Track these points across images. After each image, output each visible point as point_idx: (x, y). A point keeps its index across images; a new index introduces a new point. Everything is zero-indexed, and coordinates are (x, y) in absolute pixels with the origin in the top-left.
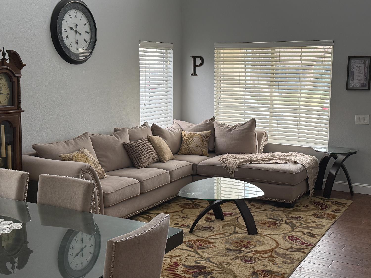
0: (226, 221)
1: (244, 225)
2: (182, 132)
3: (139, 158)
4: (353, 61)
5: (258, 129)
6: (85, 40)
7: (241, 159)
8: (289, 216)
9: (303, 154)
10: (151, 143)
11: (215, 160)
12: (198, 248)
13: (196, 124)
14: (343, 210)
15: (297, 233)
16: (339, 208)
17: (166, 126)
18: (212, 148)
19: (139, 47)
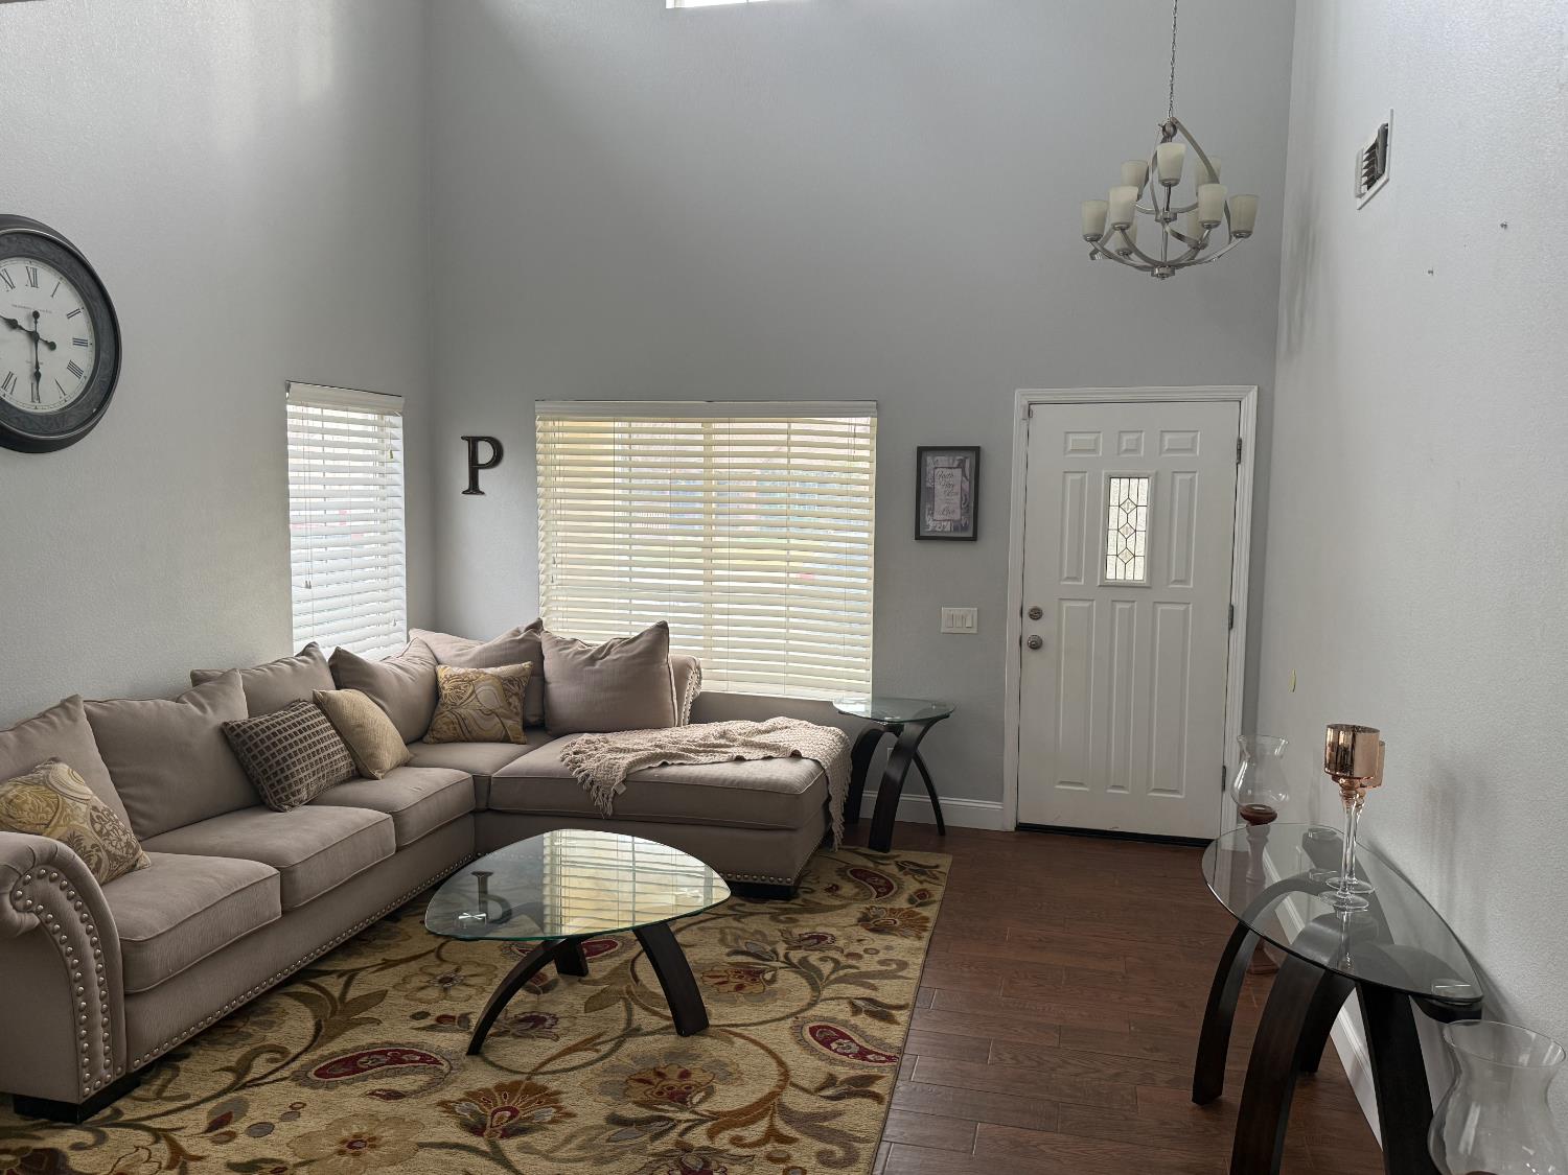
0: (595, 983)
1: (656, 991)
2: (440, 668)
3: (281, 776)
4: (929, 459)
5: (676, 651)
6: (72, 367)
7: (634, 750)
8: (790, 933)
9: (805, 722)
10: (328, 717)
11: (547, 757)
12: (504, 1130)
13: (482, 640)
14: (938, 892)
15: (833, 1010)
16: (926, 886)
17: (384, 652)
18: (535, 716)
19: (285, 402)
